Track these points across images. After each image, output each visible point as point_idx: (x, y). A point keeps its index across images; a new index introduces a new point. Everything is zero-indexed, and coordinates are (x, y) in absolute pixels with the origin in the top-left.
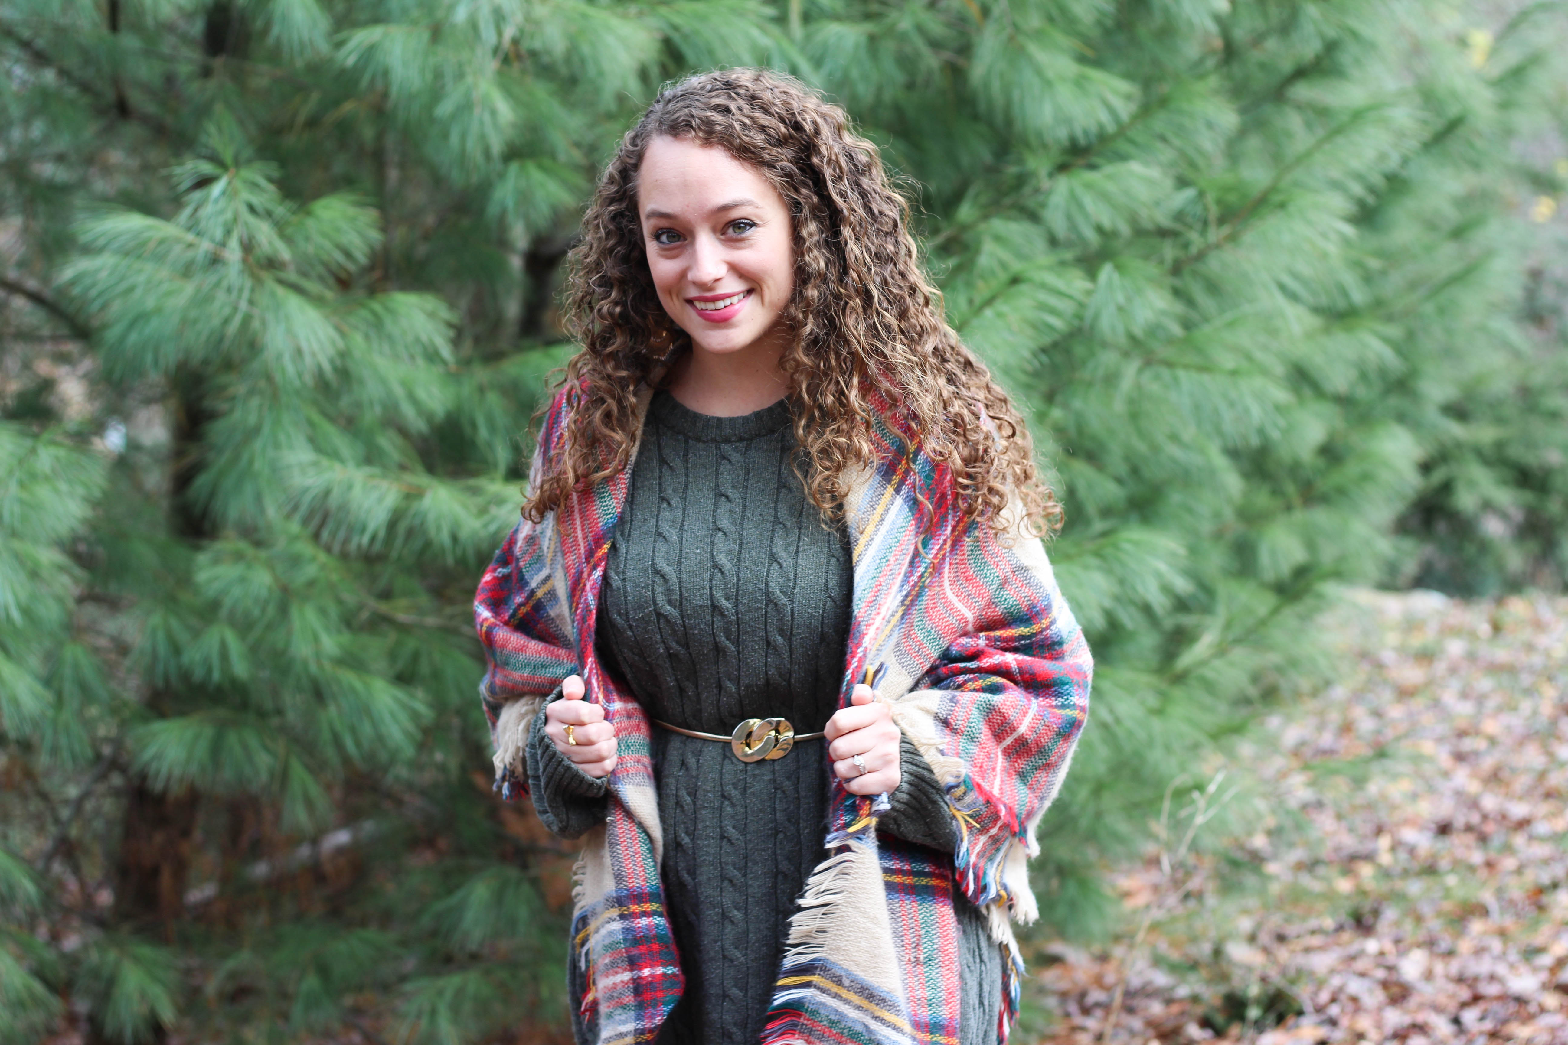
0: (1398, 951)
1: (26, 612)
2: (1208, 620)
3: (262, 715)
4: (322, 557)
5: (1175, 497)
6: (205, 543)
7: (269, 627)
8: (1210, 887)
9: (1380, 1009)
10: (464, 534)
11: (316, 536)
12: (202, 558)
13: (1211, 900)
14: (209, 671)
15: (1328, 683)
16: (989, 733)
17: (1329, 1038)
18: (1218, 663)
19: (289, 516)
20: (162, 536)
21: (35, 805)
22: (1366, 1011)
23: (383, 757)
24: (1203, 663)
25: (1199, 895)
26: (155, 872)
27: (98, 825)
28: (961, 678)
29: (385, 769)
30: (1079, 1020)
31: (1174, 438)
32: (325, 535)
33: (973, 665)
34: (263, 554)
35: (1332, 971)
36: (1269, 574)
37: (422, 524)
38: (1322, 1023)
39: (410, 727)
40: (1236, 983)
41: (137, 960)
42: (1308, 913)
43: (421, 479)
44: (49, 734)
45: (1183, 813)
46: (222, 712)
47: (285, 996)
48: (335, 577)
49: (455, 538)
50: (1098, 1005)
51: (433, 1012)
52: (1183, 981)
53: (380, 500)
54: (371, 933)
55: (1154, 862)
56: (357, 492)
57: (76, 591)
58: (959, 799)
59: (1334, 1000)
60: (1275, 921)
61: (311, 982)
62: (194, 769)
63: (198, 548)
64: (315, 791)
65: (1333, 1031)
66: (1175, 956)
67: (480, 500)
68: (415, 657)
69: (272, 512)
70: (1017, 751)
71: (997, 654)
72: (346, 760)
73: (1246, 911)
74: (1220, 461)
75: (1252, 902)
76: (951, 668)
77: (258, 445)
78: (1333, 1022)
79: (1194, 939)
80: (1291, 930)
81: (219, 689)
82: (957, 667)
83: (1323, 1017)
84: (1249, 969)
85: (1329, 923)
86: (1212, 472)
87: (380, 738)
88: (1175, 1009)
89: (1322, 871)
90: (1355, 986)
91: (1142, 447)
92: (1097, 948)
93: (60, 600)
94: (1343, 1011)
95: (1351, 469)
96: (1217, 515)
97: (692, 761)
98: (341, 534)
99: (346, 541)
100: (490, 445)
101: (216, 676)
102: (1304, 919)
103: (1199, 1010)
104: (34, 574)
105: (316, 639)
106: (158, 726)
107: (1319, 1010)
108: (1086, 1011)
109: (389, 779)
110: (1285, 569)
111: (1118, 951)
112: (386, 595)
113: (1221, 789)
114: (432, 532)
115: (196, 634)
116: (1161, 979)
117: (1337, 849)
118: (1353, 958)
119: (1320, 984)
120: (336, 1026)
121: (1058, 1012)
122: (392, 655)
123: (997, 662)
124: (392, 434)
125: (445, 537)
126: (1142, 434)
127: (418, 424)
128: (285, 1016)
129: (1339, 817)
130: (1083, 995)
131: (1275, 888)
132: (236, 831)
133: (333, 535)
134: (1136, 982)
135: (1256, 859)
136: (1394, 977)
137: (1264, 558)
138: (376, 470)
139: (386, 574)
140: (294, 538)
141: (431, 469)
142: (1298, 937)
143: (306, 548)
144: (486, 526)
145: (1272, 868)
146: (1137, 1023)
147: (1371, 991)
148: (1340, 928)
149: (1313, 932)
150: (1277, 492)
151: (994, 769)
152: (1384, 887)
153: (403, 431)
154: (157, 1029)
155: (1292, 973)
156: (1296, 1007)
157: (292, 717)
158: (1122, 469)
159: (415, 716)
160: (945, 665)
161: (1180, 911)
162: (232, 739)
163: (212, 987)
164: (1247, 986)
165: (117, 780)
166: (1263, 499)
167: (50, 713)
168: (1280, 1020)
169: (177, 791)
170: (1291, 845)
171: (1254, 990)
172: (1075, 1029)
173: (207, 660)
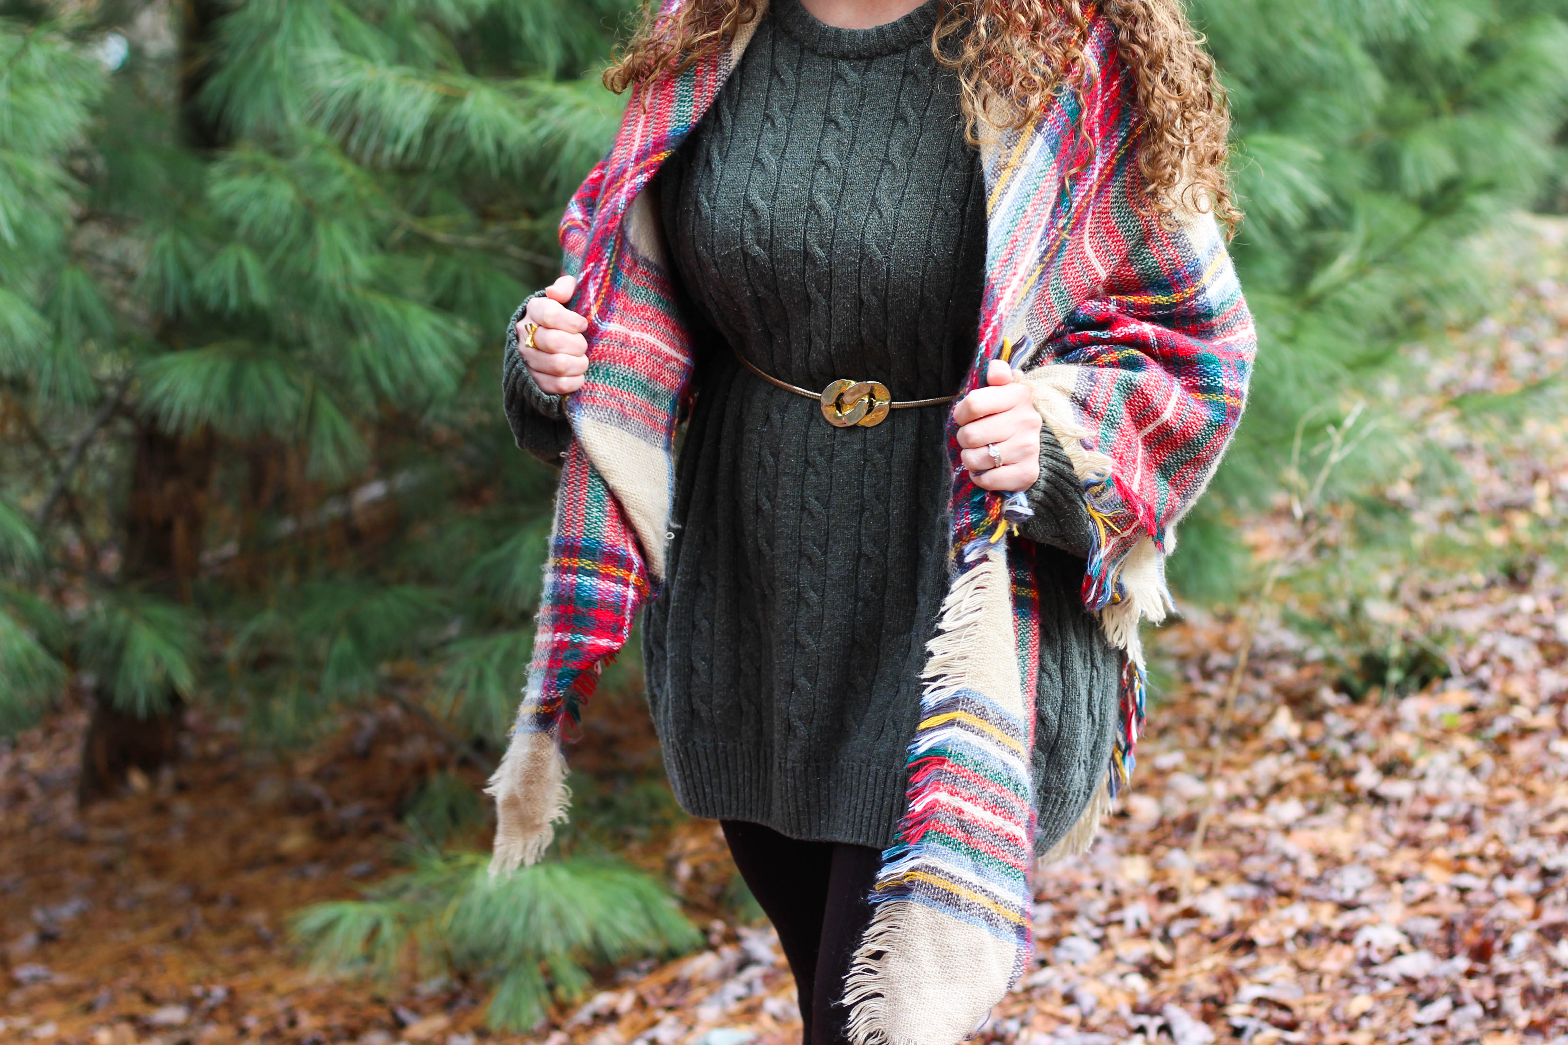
0: (1556, 609)
1: (19, 231)
2: (1345, 237)
3: (286, 346)
4: (350, 169)
5: (1309, 101)
6: (220, 153)
7: (292, 248)
8: (1347, 537)
9: (1535, 672)
10: (510, 141)
11: (344, 147)
12: (216, 170)
13: (1348, 554)
14: (226, 296)
15: (1482, 313)
16: (1129, 418)
17: (1479, 704)
18: (1355, 286)
19: (313, 122)
20: (168, 143)
21: (33, 453)
22: (1520, 674)
23: (422, 392)
24: (1339, 286)
25: (1335, 549)
26: (168, 526)
27: (102, 477)
28: (1093, 349)
29: (423, 410)
30: (1200, 685)
31: (1308, 33)
32: (354, 143)
33: (1105, 335)
34: (284, 165)
35: (1483, 630)
36: (1414, 189)
37: (463, 130)
38: (1470, 687)
39: (453, 359)
40: (1376, 643)
41: (149, 621)
42: (1457, 567)
43: (462, 81)
44: (48, 366)
45: (1316, 451)
46: (241, 344)
47: (315, 664)
48: (365, 192)
49: (500, 146)
50: (1221, 669)
51: (481, 679)
52: (1316, 641)
53: (416, 103)
54: (410, 591)
55: (1286, 513)
56: (390, 94)
57: (76, 209)
58: (1096, 496)
59: (1484, 661)
60: (1419, 577)
61: (344, 645)
62: (210, 407)
63: (210, 160)
64: (346, 430)
65: (1483, 696)
66: (1307, 615)
67: (528, 102)
68: (457, 281)
69: (294, 118)
70: (1159, 441)
71: (1132, 322)
72: (380, 397)
73: (1387, 566)
74: (1359, 58)
75: (1396, 556)
76: (1079, 336)
77: (277, 42)
78: (1483, 686)
79: (1329, 596)
80: (1436, 587)
81: (236, 316)
82: (1086, 336)
83: (1472, 680)
84: (1390, 628)
85: (1479, 579)
86: (1351, 73)
87: (418, 372)
88: (1307, 673)
89: (1470, 522)
90: (1508, 646)
91: (1271, 44)
92: (1220, 607)
93: (57, 219)
94: (1494, 673)
95: (1507, 69)
96: (1356, 121)
97: (776, 417)
98: (372, 144)
99: (378, 150)
100: (538, 42)
101: (233, 302)
102: (1451, 574)
103: (1334, 674)
104: (29, 191)
105: (346, 261)
106: (168, 359)
107: (1468, 672)
108: (1208, 676)
109: (427, 419)
110: (1432, 182)
111: (1244, 612)
112: (423, 212)
113: (1359, 424)
114: (474, 138)
115: (210, 257)
116: (1291, 640)
117: (1489, 498)
118: (1506, 617)
119: (1469, 644)
120: (371, 697)
121: (1176, 676)
122: (430, 280)
123: (1132, 332)
124: (428, 28)
125: (489, 145)
126: (1271, 29)
127: (458, 20)
128: (314, 686)
129: (1491, 463)
130: (1204, 658)
131: (1418, 540)
132: (257, 482)
133: (363, 143)
134: (1263, 644)
135: (1398, 508)
136: (1552, 636)
137: (1409, 170)
138: (410, 70)
139: (423, 187)
140: (318, 148)
141: (472, 68)
142: (1445, 594)
143: (332, 160)
144: (534, 131)
145: (1419, 518)
146: (1264, 689)
147: (1525, 652)
148: (1491, 584)
149: (1461, 589)
150: (1422, 95)
151: (1134, 461)
152: (1541, 539)
153: (441, 27)
154: (175, 699)
155: (1438, 631)
156: (1442, 668)
157: (320, 346)
158: (1250, 71)
159: (457, 347)
160: (1072, 331)
161: (1313, 565)
162: (252, 373)
163: (232, 651)
164: (1388, 646)
165: (125, 426)
166: (1406, 104)
167: (48, 345)
168: (1424, 684)
169: (191, 432)
170: (1439, 493)
171: (1395, 651)
172: (1195, 695)
173: (222, 283)
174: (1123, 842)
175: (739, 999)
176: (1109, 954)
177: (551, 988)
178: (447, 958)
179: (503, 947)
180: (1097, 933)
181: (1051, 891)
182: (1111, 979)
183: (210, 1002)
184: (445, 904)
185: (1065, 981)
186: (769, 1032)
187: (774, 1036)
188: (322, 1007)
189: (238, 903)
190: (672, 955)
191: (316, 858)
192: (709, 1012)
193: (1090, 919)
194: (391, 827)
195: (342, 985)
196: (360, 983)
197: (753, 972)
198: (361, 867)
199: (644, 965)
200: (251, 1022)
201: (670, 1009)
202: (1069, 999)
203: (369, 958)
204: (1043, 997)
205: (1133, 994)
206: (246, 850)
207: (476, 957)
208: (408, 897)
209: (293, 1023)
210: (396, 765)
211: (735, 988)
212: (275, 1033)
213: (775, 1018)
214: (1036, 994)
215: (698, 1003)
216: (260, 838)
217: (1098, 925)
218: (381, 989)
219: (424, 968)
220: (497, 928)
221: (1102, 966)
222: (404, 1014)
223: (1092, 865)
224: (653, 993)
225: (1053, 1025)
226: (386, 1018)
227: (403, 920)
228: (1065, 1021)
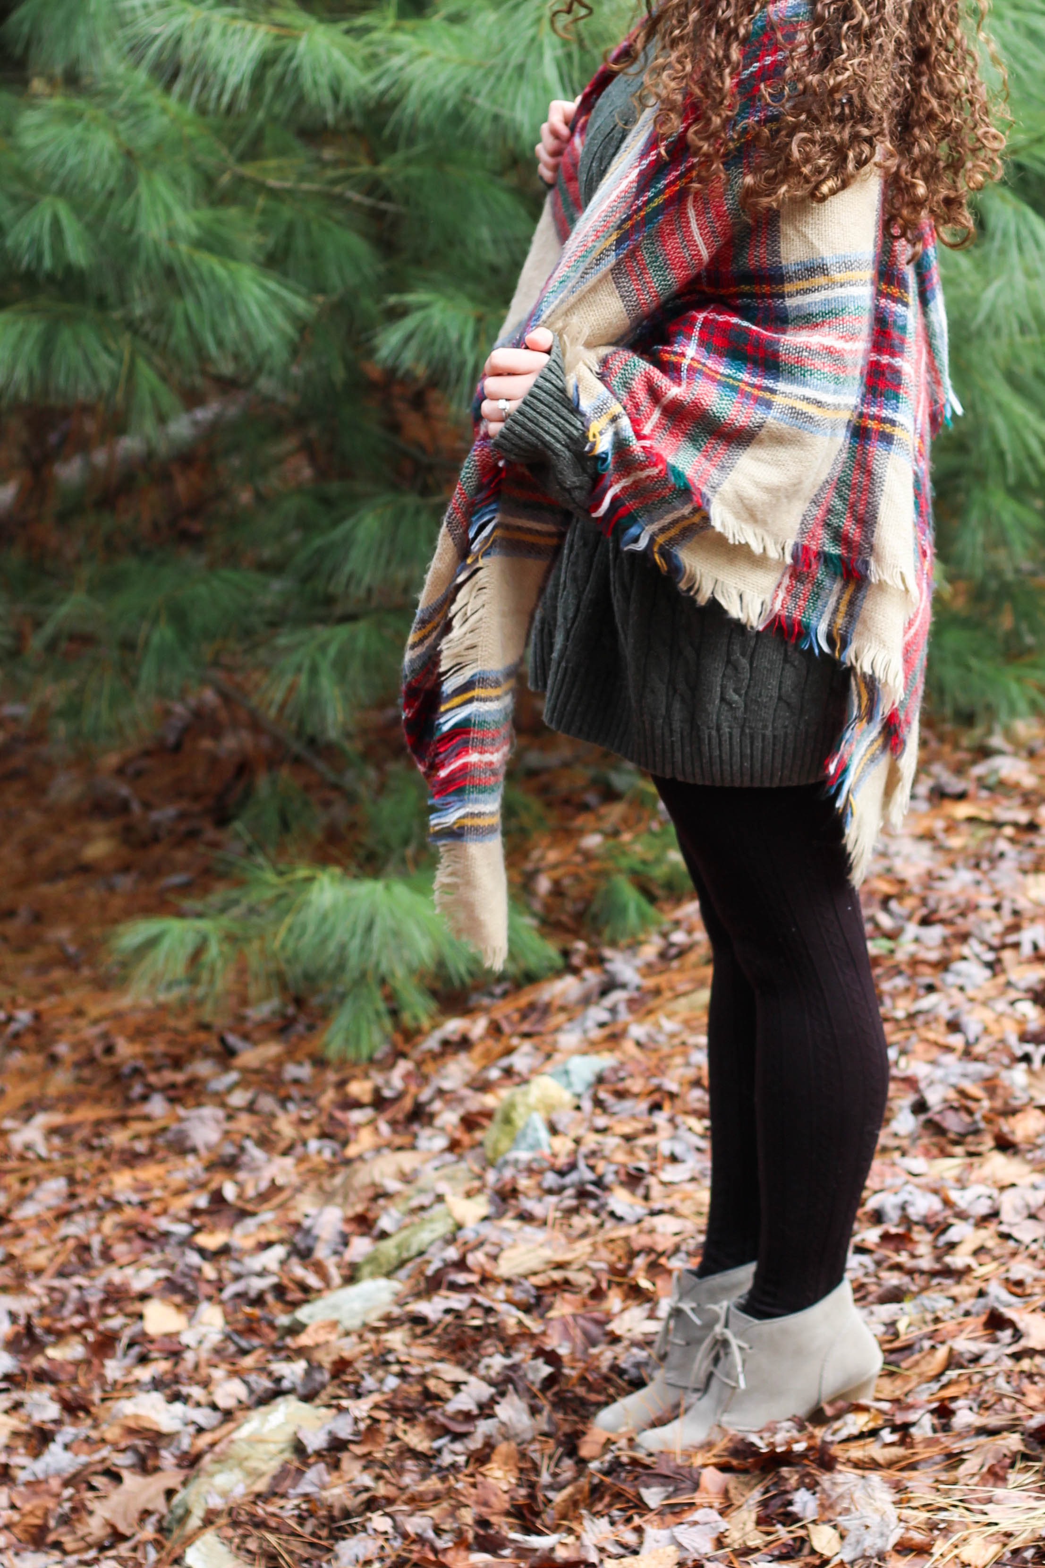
3: (103, 304)
4: (175, 107)
7: (112, 199)
10: (348, 89)
11: (168, 88)
12: (29, 117)
14: (40, 257)
19: (134, 66)
23: (252, 358)
32: (180, 83)
34: (103, 110)
37: (296, 74)
39: (285, 323)
43: (296, 17)
47: (128, 645)
48: (190, 132)
49: (336, 94)
51: (314, 671)
53: (246, 46)
56: (217, 37)
61: (165, 632)
62: (19, 373)
64: (168, 401)
67: (367, 46)
68: (291, 231)
70: (679, 412)
81: (51, 276)
87: (248, 337)
101: (48, 263)
105: (169, 214)
112: (251, 154)
115: (24, 208)
125: (324, 93)
133: (190, 82)
138: (240, 11)
140: (142, 88)
157: (140, 306)
162: (66, 337)
173: (36, 242)
174: (1028, 858)
175: (602, 1025)
176: (1001, 979)
177: (394, 1013)
178: (280, 979)
179: (341, 967)
180: (990, 956)
181: (945, 911)
182: (1001, 1006)
183: (14, 1027)
184: (279, 919)
185: (952, 1007)
186: (633, 1059)
187: (638, 1062)
188: (140, 1034)
189: (38, 918)
190: (530, 978)
191: (125, 869)
192: (569, 1039)
193: (983, 942)
194: (210, 833)
195: (162, 1008)
196: (183, 1007)
197: (618, 996)
198: (177, 879)
199: (498, 990)
200: (62, 1049)
201: (527, 1035)
202: (954, 1026)
203: (194, 981)
204: (927, 1024)
205: (1022, 1021)
206: (43, 858)
207: (310, 978)
208: (236, 911)
209: (109, 1050)
210: (214, 761)
211: (597, 1013)
212: (90, 1060)
213: (639, 1044)
214: (920, 1020)
215: (557, 1029)
216: (59, 843)
217: (992, 948)
218: (207, 1014)
219: (254, 991)
220: (332, 947)
221: (993, 993)
222: (233, 1040)
223: (992, 882)
224: (507, 1018)
225: (935, 1053)
226: (216, 1046)
227: (230, 938)
228: (949, 1049)
